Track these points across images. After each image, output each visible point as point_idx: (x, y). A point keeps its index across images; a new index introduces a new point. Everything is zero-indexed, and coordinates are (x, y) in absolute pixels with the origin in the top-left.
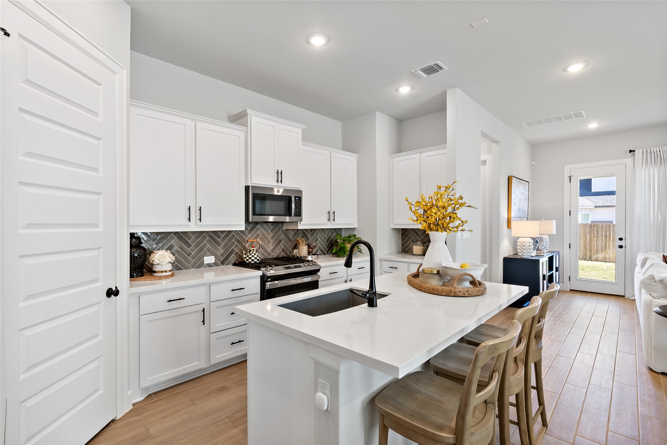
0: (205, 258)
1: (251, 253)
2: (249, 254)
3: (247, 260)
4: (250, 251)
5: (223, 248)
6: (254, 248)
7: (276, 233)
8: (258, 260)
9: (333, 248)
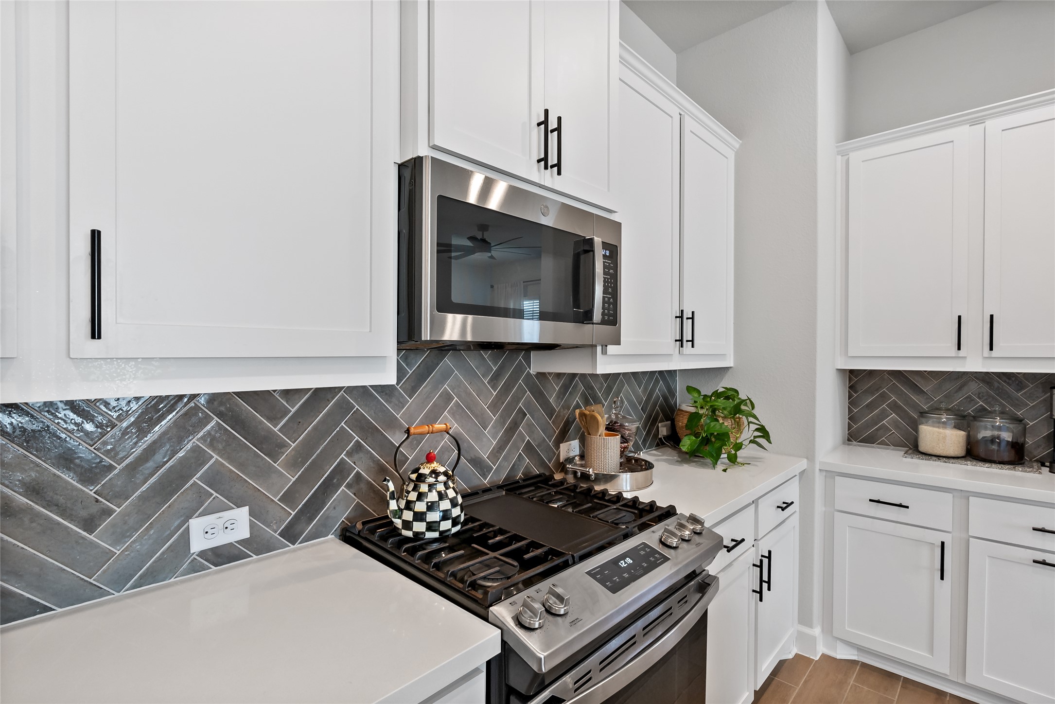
0: (196, 524)
1: (424, 488)
2: (413, 496)
3: (407, 525)
4: (421, 478)
5: (294, 464)
6: (435, 465)
7: (507, 388)
8: (455, 522)
9: (658, 428)
